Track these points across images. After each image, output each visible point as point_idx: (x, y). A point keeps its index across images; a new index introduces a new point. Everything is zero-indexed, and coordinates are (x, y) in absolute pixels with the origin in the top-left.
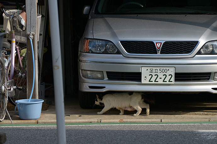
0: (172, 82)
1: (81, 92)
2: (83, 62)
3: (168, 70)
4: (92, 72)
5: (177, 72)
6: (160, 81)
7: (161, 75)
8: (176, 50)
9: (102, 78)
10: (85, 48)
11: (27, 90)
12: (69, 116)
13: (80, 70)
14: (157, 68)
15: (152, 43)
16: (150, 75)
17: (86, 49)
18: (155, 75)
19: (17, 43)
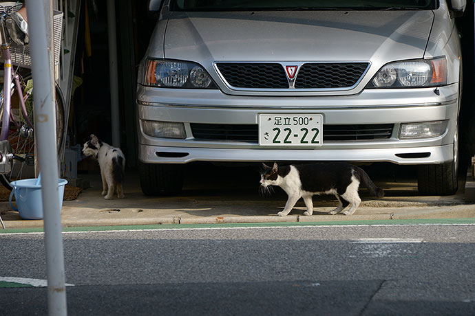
0: (318, 142)
1: (143, 163)
2: (144, 105)
3: (311, 119)
4: (162, 125)
5: (328, 123)
6: (296, 142)
7: (296, 129)
8: (326, 81)
9: (183, 137)
10: (148, 77)
11: (35, 160)
12: (119, 210)
13: (140, 121)
14: (289, 116)
15: (280, 66)
16: (274, 130)
17: (151, 79)
18: (285, 130)
19: (14, 67)
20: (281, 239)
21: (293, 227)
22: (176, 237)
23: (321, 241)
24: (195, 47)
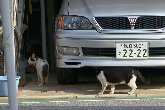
0: (146, 56)
1: (58, 68)
2: (59, 38)
3: (142, 45)
4: (67, 49)
5: (151, 46)
6: (135, 56)
7: (135, 50)
8: (150, 25)
9: (78, 54)
10: (61, 24)
11: (4, 67)
12: (46, 92)
13: (57, 46)
14: (131, 43)
15: (126, 18)
16: (124, 50)
17: (62, 25)
18: (129, 50)
20: (128, 105)
21: (134, 99)
22: (75, 105)
23: (148, 106)
24: (84, 9)
